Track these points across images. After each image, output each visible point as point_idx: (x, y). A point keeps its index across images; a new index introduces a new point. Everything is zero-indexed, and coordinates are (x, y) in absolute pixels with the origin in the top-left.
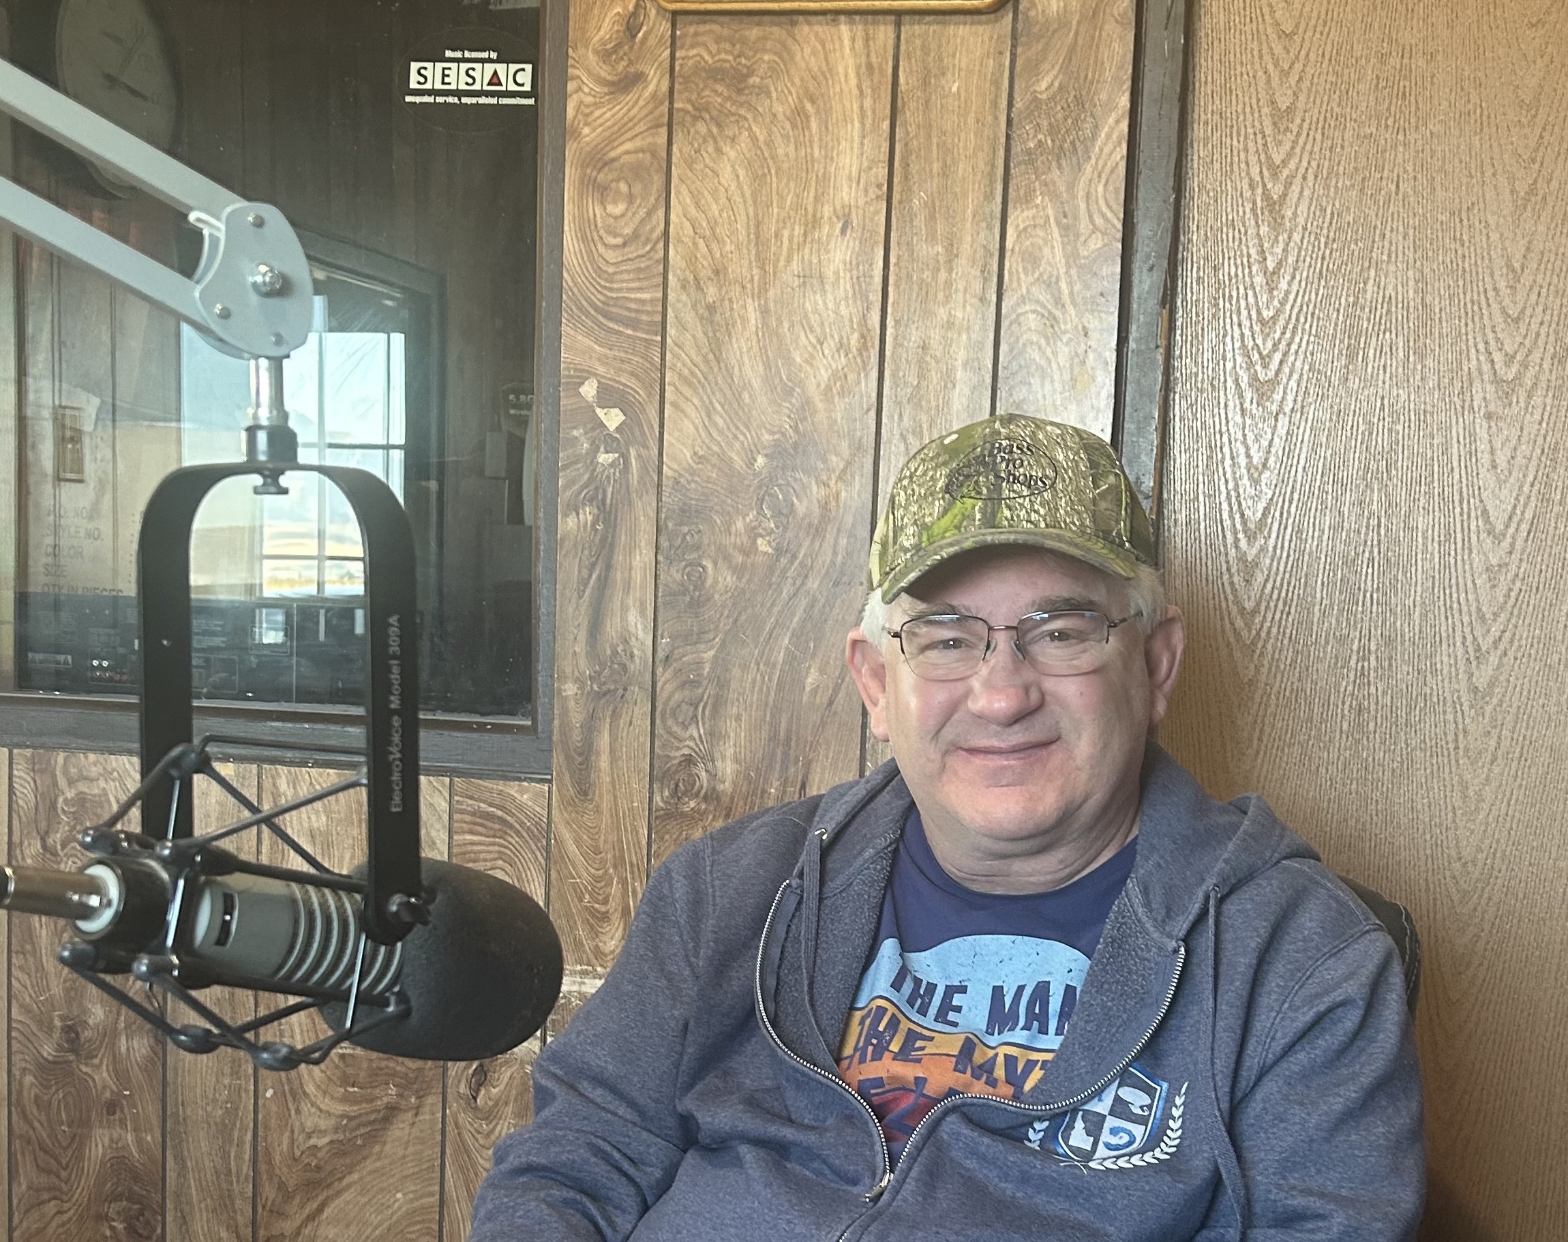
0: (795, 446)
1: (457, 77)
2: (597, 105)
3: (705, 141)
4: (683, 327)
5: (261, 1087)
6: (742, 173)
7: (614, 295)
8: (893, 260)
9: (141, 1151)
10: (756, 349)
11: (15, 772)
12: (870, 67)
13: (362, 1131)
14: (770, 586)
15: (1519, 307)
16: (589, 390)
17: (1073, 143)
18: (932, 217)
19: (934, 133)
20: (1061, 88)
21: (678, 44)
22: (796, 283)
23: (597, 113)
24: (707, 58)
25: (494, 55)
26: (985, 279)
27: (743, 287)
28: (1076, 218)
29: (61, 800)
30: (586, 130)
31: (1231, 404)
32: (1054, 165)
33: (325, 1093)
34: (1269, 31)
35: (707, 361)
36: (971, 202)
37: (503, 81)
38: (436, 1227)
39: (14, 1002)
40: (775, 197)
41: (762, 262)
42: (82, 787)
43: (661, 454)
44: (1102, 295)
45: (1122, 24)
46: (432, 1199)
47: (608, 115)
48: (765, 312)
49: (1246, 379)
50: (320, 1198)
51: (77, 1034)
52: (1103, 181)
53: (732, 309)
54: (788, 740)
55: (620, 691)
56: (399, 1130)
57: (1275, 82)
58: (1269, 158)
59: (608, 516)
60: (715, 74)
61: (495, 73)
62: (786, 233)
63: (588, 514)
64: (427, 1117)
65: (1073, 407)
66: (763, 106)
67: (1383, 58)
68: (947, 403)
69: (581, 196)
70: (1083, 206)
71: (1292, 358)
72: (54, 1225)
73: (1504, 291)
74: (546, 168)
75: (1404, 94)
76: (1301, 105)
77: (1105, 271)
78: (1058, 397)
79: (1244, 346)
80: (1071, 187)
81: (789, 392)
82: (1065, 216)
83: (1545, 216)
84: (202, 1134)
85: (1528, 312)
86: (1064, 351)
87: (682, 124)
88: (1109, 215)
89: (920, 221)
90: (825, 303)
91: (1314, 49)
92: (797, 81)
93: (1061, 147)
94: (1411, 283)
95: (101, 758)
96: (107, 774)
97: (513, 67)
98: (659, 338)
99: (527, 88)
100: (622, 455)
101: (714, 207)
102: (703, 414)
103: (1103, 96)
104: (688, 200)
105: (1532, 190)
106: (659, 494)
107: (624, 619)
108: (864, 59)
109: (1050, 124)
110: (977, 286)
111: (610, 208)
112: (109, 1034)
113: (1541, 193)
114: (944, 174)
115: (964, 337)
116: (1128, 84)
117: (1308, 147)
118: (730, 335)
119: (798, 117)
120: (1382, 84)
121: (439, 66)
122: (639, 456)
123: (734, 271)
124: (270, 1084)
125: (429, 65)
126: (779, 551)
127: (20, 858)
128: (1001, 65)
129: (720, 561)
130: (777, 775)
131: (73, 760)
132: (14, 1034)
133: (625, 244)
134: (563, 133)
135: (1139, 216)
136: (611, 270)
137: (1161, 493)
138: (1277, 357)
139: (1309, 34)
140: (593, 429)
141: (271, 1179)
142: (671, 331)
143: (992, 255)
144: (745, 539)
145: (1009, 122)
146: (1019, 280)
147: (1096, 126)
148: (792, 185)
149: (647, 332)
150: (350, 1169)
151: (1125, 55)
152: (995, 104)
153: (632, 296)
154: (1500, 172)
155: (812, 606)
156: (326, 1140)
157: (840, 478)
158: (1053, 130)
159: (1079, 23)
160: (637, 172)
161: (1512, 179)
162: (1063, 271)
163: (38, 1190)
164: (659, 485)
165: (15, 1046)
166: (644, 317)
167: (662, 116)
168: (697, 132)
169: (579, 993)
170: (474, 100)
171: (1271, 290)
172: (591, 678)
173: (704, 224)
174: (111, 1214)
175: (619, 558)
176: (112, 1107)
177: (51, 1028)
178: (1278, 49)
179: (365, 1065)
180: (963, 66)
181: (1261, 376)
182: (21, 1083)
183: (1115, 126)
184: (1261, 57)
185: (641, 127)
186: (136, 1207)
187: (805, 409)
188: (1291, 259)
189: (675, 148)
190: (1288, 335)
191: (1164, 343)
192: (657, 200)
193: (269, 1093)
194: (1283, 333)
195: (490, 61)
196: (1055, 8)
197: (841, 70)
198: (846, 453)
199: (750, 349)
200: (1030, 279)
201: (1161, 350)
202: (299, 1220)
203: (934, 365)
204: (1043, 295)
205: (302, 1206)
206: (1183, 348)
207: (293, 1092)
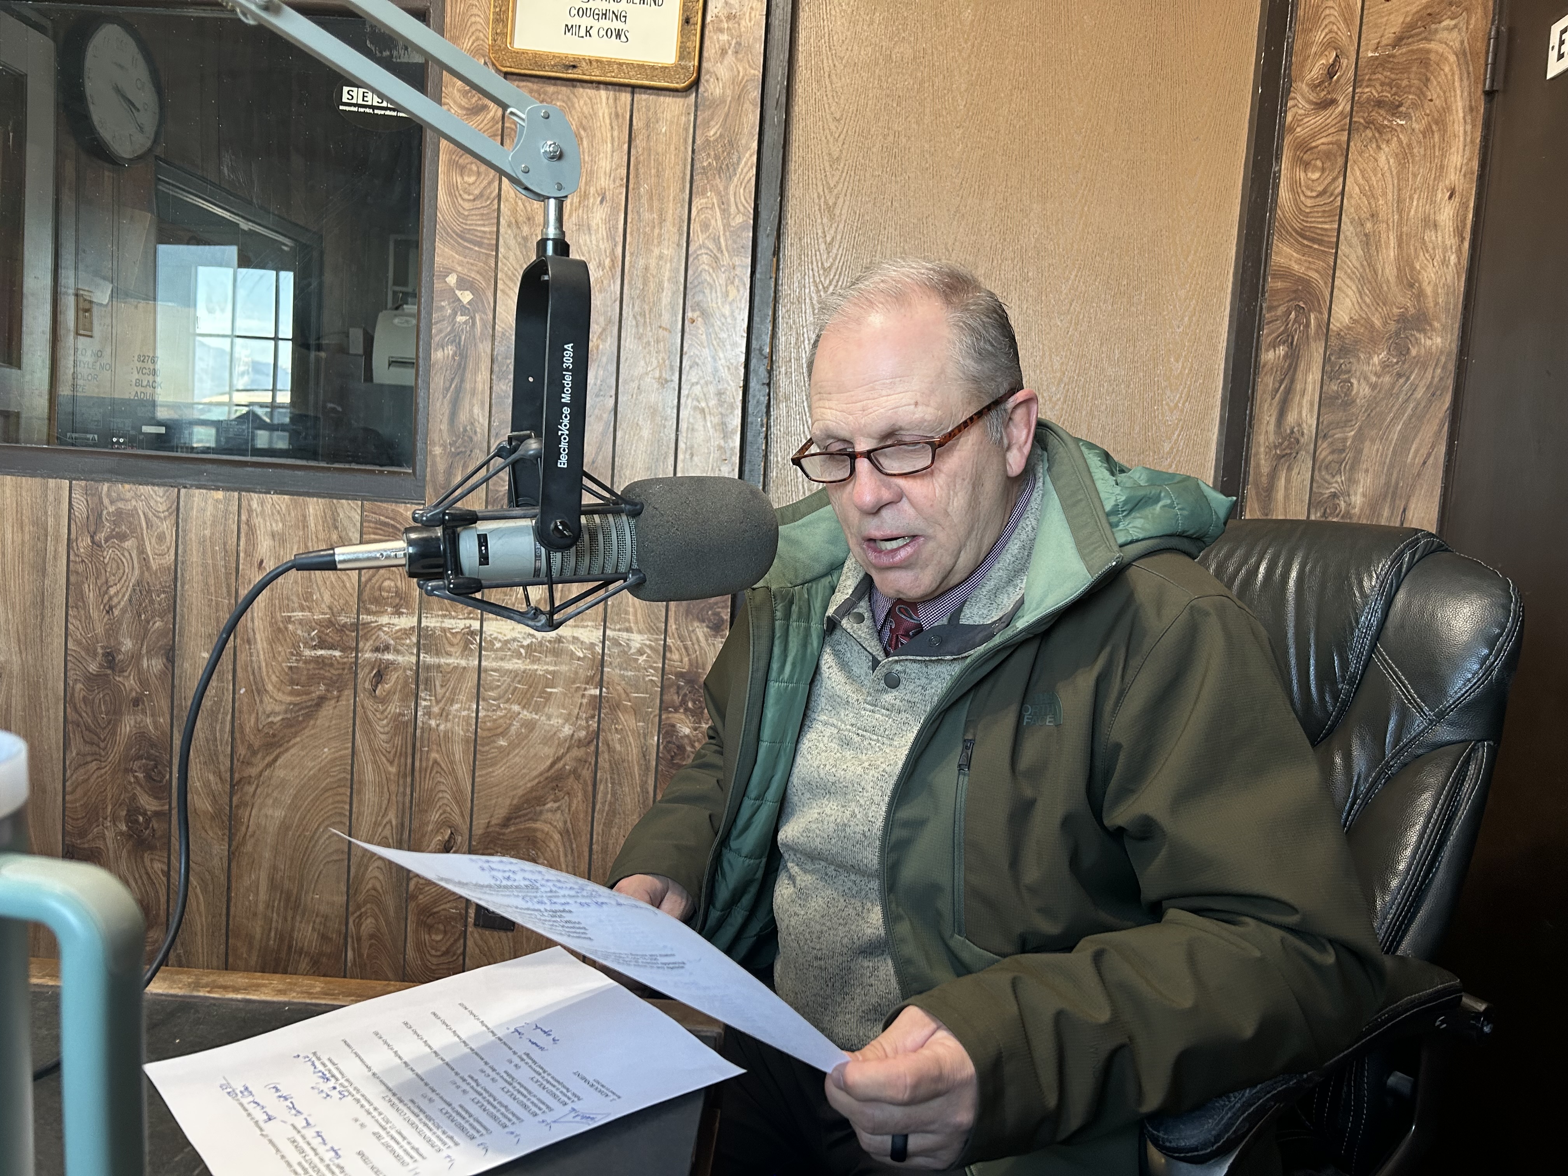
1: (372, 98)
4: (508, 248)
5: (237, 687)
7: (468, 228)
8: (629, 220)
9: (156, 728)
11: (74, 495)
12: (617, 114)
13: (303, 712)
16: (452, 280)
17: (727, 165)
18: (651, 198)
19: (652, 153)
20: (721, 135)
26: (681, 235)
28: (729, 205)
29: (105, 513)
31: (807, 310)
32: (717, 177)
33: (279, 690)
34: (828, 116)
36: (672, 193)
38: (349, 769)
39: (70, 639)
42: (120, 505)
43: (495, 320)
44: (743, 247)
45: (753, 104)
46: (346, 752)
50: (275, 754)
51: (114, 659)
52: (743, 186)
55: (469, 454)
56: (327, 710)
58: (828, 183)
59: (462, 352)
63: (450, 350)
64: (344, 703)
65: (727, 307)
68: (660, 300)
69: (448, 171)
70: (732, 199)
72: (95, 776)
74: (429, 154)
77: (744, 234)
78: (719, 300)
79: (815, 281)
80: (726, 188)
82: (723, 204)
86: (722, 277)
88: (747, 205)
89: (644, 200)
92: (576, 118)
93: (721, 167)
95: (133, 487)
96: (137, 497)
98: (496, 254)
100: (471, 318)
103: (744, 142)
106: (494, 343)
107: (471, 411)
108: (613, 110)
109: (715, 155)
110: (676, 238)
111: (466, 179)
112: (135, 657)
114: (658, 176)
115: (669, 265)
116: (757, 137)
117: (847, 179)
120: (885, 150)
121: (362, 91)
122: (482, 318)
124: (244, 685)
125: (355, 89)
127: (75, 548)
128: (689, 119)
131: (114, 488)
133: (474, 200)
135: (762, 207)
136: (466, 213)
137: (772, 356)
139: (848, 120)
140: (454, 302)
141: (243, 743)
142: (502, 250)
143: (683, 222)
145: (693, 151)
146: (699, 238)
147: (740, 157)
149: (488, 250)
150: (295, 735)
151: (755, 121)
152: (686, 141)
153: (479, 229)
156: (279, 718)
157: (599, 338)
158: (717, 157)
159: (731, 101)
162: (722, 232)
163: (84, 755)
164: (494, 338)
165: (70, 666)
166: (486, 241)
169: (441, 628)
170: (381, 112)
171: (829, 252)
172: (450, 444)
174: (135, 768)
175: (468, 376)
176: (136, 702)
177: (95, 654)
178: (832, 127)
179: (305, 672)
180: (668, 119)
182: (73, 688)
183: (750, 158)
184: (824, 130)
186: (152, 763)
188: (838, 238)
190: (837, 277)
191: (773, 276)
193: (242, 691)
194: (835, 275)
196: (718, 92)
197: (601, 114)
200: (704, 236)
201: (772, 280)
202: (261, 766)
203: (651, 279)
204: (711, 245)
205: (264, 758)
206: (784, 279)
207: (258, 689)
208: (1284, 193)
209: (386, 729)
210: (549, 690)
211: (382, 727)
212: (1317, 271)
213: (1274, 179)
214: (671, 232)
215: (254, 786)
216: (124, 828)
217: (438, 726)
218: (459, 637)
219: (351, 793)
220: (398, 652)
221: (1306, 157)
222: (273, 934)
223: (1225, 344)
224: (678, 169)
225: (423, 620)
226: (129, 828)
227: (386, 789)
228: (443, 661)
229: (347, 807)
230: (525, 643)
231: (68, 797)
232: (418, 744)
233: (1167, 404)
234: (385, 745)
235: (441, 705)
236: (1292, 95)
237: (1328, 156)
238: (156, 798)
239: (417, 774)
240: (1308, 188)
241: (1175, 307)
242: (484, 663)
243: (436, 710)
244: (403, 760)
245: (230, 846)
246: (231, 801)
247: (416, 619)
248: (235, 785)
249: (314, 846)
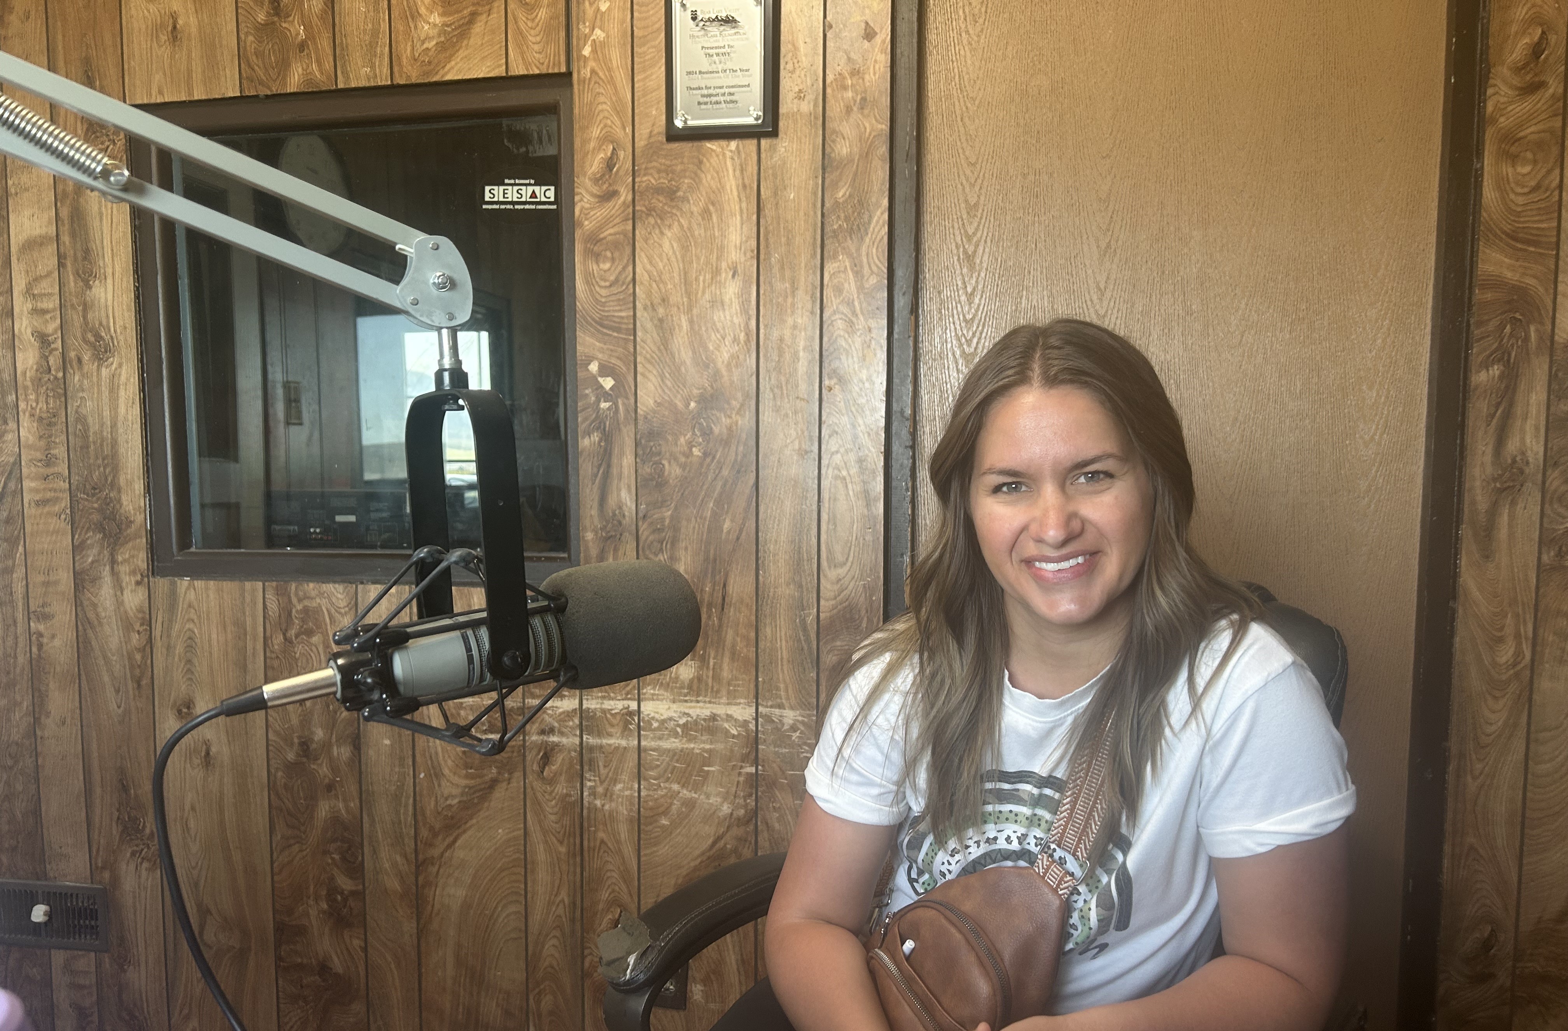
0: (712, 396)
1: (512, 194)
2: (592, 209)
3: (654, 227)
4: (645, 331)
5: (417, 772)
6: (675, 245)
7: (606, 314)
8: (762, 292)
9: (348, 812)
10: (687, 343)
11: (267, 596)
12: (744, 186)
13: (478, 794)
14: (701, 474)
15: (1104, 310)
16: (594, 367)
17: (858, 225)
18: (782, 268)
19: (781, 221)
20: (850, 196)
21: (637, 174)
22: (708, 306)
23: (592, 213)
24: (653, 181)
25: (532, 182)
26: (814, 302)
27: (679, 308)
28: (862, 267)
29: (294, 611)
30: (586, 223)
31: (951, 367)
32: (848, 238)
33: (455, 774)
34: (963, 162)
35: (659, 349)
36: (803, 260)
37: (538, 195)
38: (522, 848)
39: (270, 729)
40: (694, 258)
41: (688, 294)
42: (307, 603)
43: (636, 402)
44: (878, 309)
45: (882, 160)
46: (519, 832)
47: (598, 214)
48: (691, 322)
49: (958, 353)
50: (455, 834)
51: (308, 747)
52: (875, 246)
53: (673, 321)
54: (715, 560)
55: (618, 536)
56: (499, 793)
57: (967, 190)
58: (966, 231)
59: (608, 438)
60: (658, 190)
61: (534, 191)
62: (701, 278)
63: (596, 437)
64: (515, 784)
65: (865, 371)
66: (685, 207)
67: (1025, 176)
68: (796, 370)
69: (585, 260)
70: (865, 260)
71: (983, 341)
72: (297, 858)
73: (1096, 301)
74: (566, 244)
75: (1037, 196)
76: (982, 202)
77: (879, 295)
78: (856, 366)
79: (956, 335)
80: (858, 250)
81: (707, 366)
82: (856, 266)
83: (1116, 260)
84: (383, 801)
85: (1110, 312)
86: (858, 341)
87: (641, 218)
88: (880, 265)
89: (776, 270)
90: (725, 317)
91: (987, 171)
92: (704, 193)
93: (852, 228)
94: (1046, 298)
95: (317, 586)
96: (321, 594)
97: (544, 188)
98: (632, 338)
99: (552, 199)
100: (614, 403)
101: (660, 264)
102: (659, 379)
103: (874, 200)
104: (645, 261)
105: (1108, 246)
106: (636, 424)
107: (619, 495)
108: (740, 181)
109: (846, 216)
110: (809, 306)
111: (602, 266)
112: (326, 746)
113: (1113, 247)
114: (788, 244)
115: (803, 333)
116: (887, 193)
117: (987, 225)
118: (672, 335)
119: (706, 213)
120: (1025, 190)
121: (502, 188)
122: (624, 404)
123: (673, 299)
124: (422, 769)
125: (496, 188)
126: (705, 454)
127: (270, 645)
128: (817, 184)
129: (672, 461)
130: (709, 580)
131: (301, 587)
132: (271, 748)
133: (611, 286)
134: (573, 225)
135: (896, 265)
136: (603, 300)
137: (915, 417)
138: (975, 340)
139: (984, 163)
140: (597, 389)
141: (425, 825)
142: (639, 334)
143: (816, 288)
144: (686, 448)
145: (823, 215)
146: (833, 302)
147: (870, 216)
148: (704, 251)
149: (626, 334)
150: (472, 816)
151: (884, 178)
152: (814, 205)
153: (616, 314)
154: (1091, 236)
155: (725, 485)
156: (456, 801)
157: (737, 413)
158: (847, 219)
159: (858, 160)
160: (616, 246)
161: (1097, 240)
162: (856, 296)
163: (288, 838)
164: (636, 419)
165: (271, 754)
166: (624, 326)
167: (628, 214)
168: (649, 223)
169: (601, 709)
170: (521, 207)
171: (970, 304)
172: (601, 529)
173: (655, 273)
174: (331, 849)
175: (615, 461)
176: (330, 787)
177: (292, 744)
178: (968, 172)
179: (478, 756)
180: (796, 184)
181: (967, 350)
182: (275, 776)
183: (880, 217)
184: (959, 176)
185: (617, 220)
186: (346, 845)
187: (717, 374)
188: (980, 287)
189: (637, 232)
190: (980, 328)
191: (913, 334)
192: (628, 261)
193: (422, 775)
194: (978, 327)
195: (530, 184)
196: (845, 151)
197: (728, 187)
198: (741, 399)
199: (684, 343)
200: (838, 301)
201: (912, 338)
202: (442, 847)
203: (787, 349)
204: (844, 309)
205: (444, 839)
206: (924, 336)
207: (436, 774)
208: (1489, 193)
209: (556, 810)
210: (706, 768)
211: (551, 807)
212: (1534, 277)
213: (1476, 178)
214: (804, 301)
215: (437, 867)
216: (325, 906)
217: (603, 806)
218: (618, 717)
219: (526, 872)
220: (562, 734)
221: (1513, 150)
222: (461, 1010)
223: (1427, 366)
224: (808, 236)
225: (584, 702)
226: (330, 906)
227: (557, 869)
228: (605, 741)
229: (523, 886)
230: (681, 722)
231: (276, 878)
232: (585, 824)
233: (1361, 437)
234: (554, 825)
235: (605, 784)
236: (1491, 82)
237: (1540, 145)
238: (351, 878)
239: (586, 854)
240: (1517, 183)
241: (1364, 329)
242: (643, 743)
243: (600, 790)
244: (572, 840)
245: (418, 924)
246: (417, 881)
247: (577, 701)
248: (420, 865)
249: (494, 924)
